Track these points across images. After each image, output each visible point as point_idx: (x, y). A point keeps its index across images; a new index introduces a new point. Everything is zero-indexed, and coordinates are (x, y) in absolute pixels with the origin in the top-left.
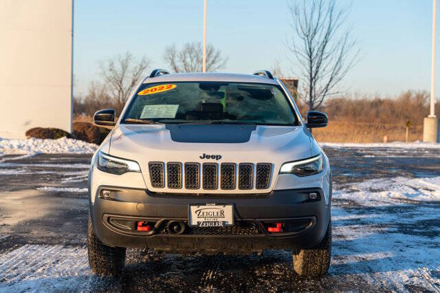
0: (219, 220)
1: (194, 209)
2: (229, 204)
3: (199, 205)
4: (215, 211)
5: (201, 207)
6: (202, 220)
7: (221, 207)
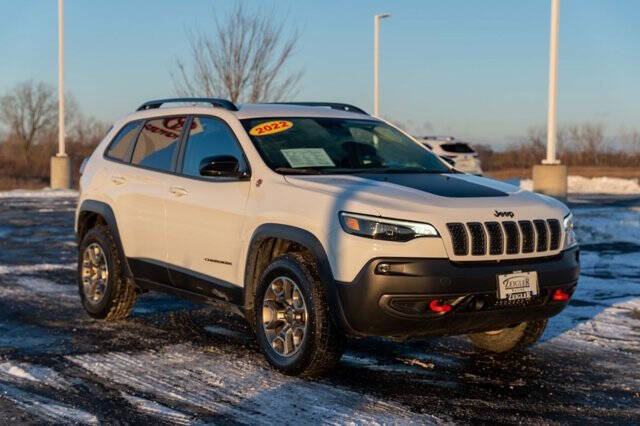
0: (526, 290)
1: (502, 278)
2: (533, 270)
3: (506, 273)
4: (522, 279)
5: (509, 276)
6: (510, 292)
7: (525, 274)
